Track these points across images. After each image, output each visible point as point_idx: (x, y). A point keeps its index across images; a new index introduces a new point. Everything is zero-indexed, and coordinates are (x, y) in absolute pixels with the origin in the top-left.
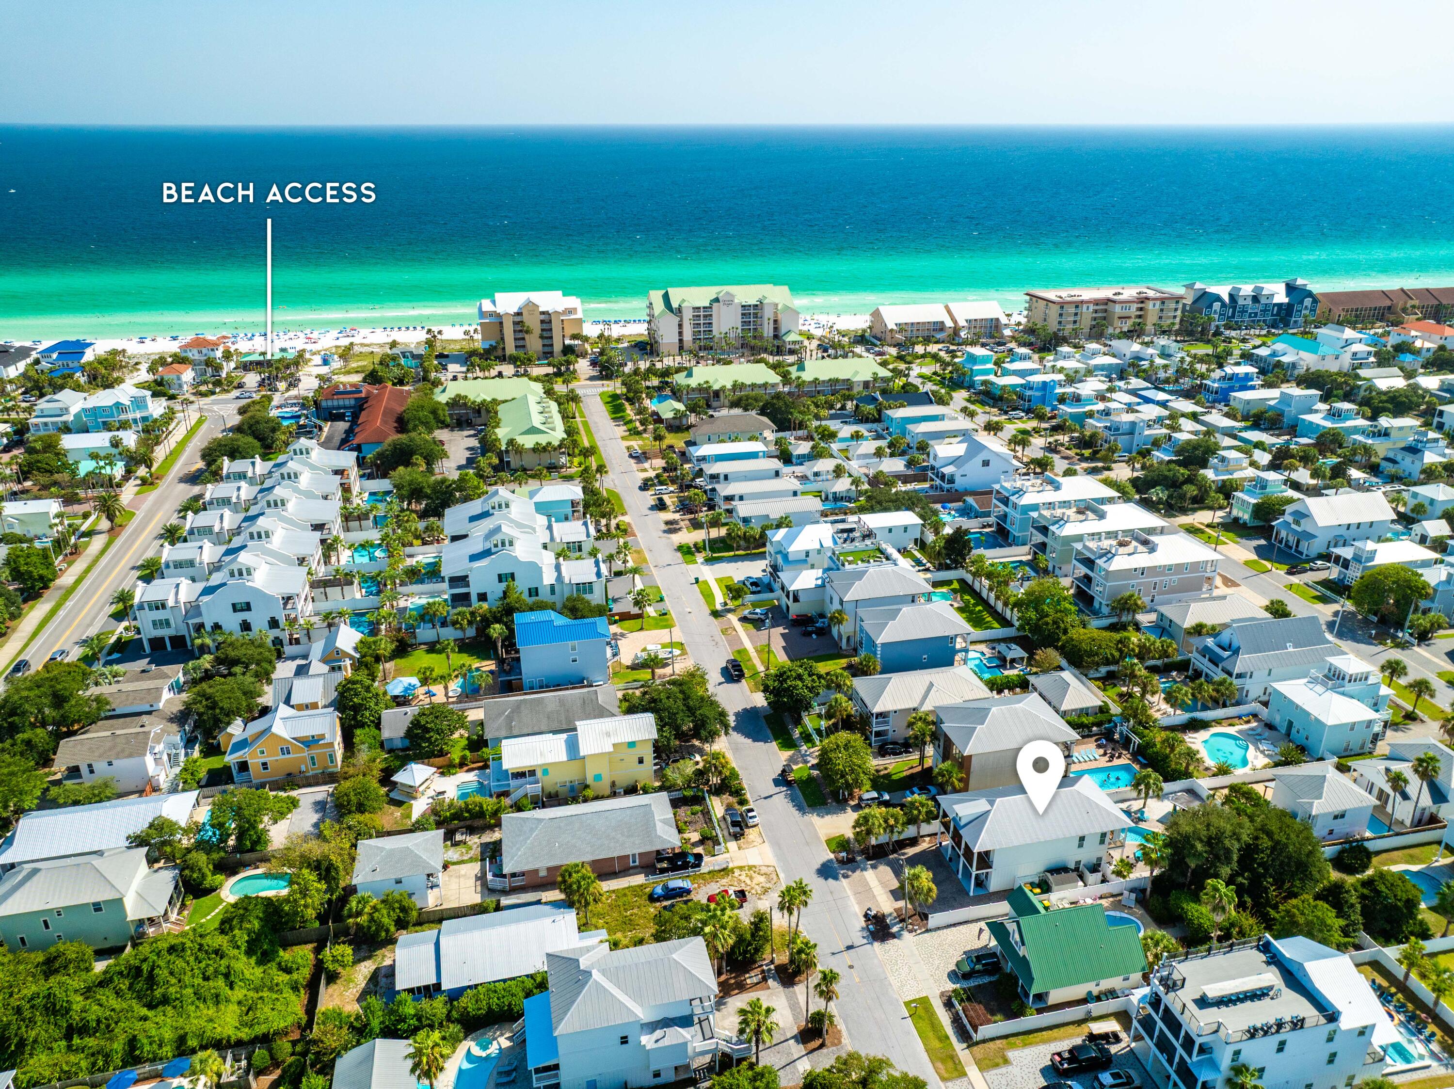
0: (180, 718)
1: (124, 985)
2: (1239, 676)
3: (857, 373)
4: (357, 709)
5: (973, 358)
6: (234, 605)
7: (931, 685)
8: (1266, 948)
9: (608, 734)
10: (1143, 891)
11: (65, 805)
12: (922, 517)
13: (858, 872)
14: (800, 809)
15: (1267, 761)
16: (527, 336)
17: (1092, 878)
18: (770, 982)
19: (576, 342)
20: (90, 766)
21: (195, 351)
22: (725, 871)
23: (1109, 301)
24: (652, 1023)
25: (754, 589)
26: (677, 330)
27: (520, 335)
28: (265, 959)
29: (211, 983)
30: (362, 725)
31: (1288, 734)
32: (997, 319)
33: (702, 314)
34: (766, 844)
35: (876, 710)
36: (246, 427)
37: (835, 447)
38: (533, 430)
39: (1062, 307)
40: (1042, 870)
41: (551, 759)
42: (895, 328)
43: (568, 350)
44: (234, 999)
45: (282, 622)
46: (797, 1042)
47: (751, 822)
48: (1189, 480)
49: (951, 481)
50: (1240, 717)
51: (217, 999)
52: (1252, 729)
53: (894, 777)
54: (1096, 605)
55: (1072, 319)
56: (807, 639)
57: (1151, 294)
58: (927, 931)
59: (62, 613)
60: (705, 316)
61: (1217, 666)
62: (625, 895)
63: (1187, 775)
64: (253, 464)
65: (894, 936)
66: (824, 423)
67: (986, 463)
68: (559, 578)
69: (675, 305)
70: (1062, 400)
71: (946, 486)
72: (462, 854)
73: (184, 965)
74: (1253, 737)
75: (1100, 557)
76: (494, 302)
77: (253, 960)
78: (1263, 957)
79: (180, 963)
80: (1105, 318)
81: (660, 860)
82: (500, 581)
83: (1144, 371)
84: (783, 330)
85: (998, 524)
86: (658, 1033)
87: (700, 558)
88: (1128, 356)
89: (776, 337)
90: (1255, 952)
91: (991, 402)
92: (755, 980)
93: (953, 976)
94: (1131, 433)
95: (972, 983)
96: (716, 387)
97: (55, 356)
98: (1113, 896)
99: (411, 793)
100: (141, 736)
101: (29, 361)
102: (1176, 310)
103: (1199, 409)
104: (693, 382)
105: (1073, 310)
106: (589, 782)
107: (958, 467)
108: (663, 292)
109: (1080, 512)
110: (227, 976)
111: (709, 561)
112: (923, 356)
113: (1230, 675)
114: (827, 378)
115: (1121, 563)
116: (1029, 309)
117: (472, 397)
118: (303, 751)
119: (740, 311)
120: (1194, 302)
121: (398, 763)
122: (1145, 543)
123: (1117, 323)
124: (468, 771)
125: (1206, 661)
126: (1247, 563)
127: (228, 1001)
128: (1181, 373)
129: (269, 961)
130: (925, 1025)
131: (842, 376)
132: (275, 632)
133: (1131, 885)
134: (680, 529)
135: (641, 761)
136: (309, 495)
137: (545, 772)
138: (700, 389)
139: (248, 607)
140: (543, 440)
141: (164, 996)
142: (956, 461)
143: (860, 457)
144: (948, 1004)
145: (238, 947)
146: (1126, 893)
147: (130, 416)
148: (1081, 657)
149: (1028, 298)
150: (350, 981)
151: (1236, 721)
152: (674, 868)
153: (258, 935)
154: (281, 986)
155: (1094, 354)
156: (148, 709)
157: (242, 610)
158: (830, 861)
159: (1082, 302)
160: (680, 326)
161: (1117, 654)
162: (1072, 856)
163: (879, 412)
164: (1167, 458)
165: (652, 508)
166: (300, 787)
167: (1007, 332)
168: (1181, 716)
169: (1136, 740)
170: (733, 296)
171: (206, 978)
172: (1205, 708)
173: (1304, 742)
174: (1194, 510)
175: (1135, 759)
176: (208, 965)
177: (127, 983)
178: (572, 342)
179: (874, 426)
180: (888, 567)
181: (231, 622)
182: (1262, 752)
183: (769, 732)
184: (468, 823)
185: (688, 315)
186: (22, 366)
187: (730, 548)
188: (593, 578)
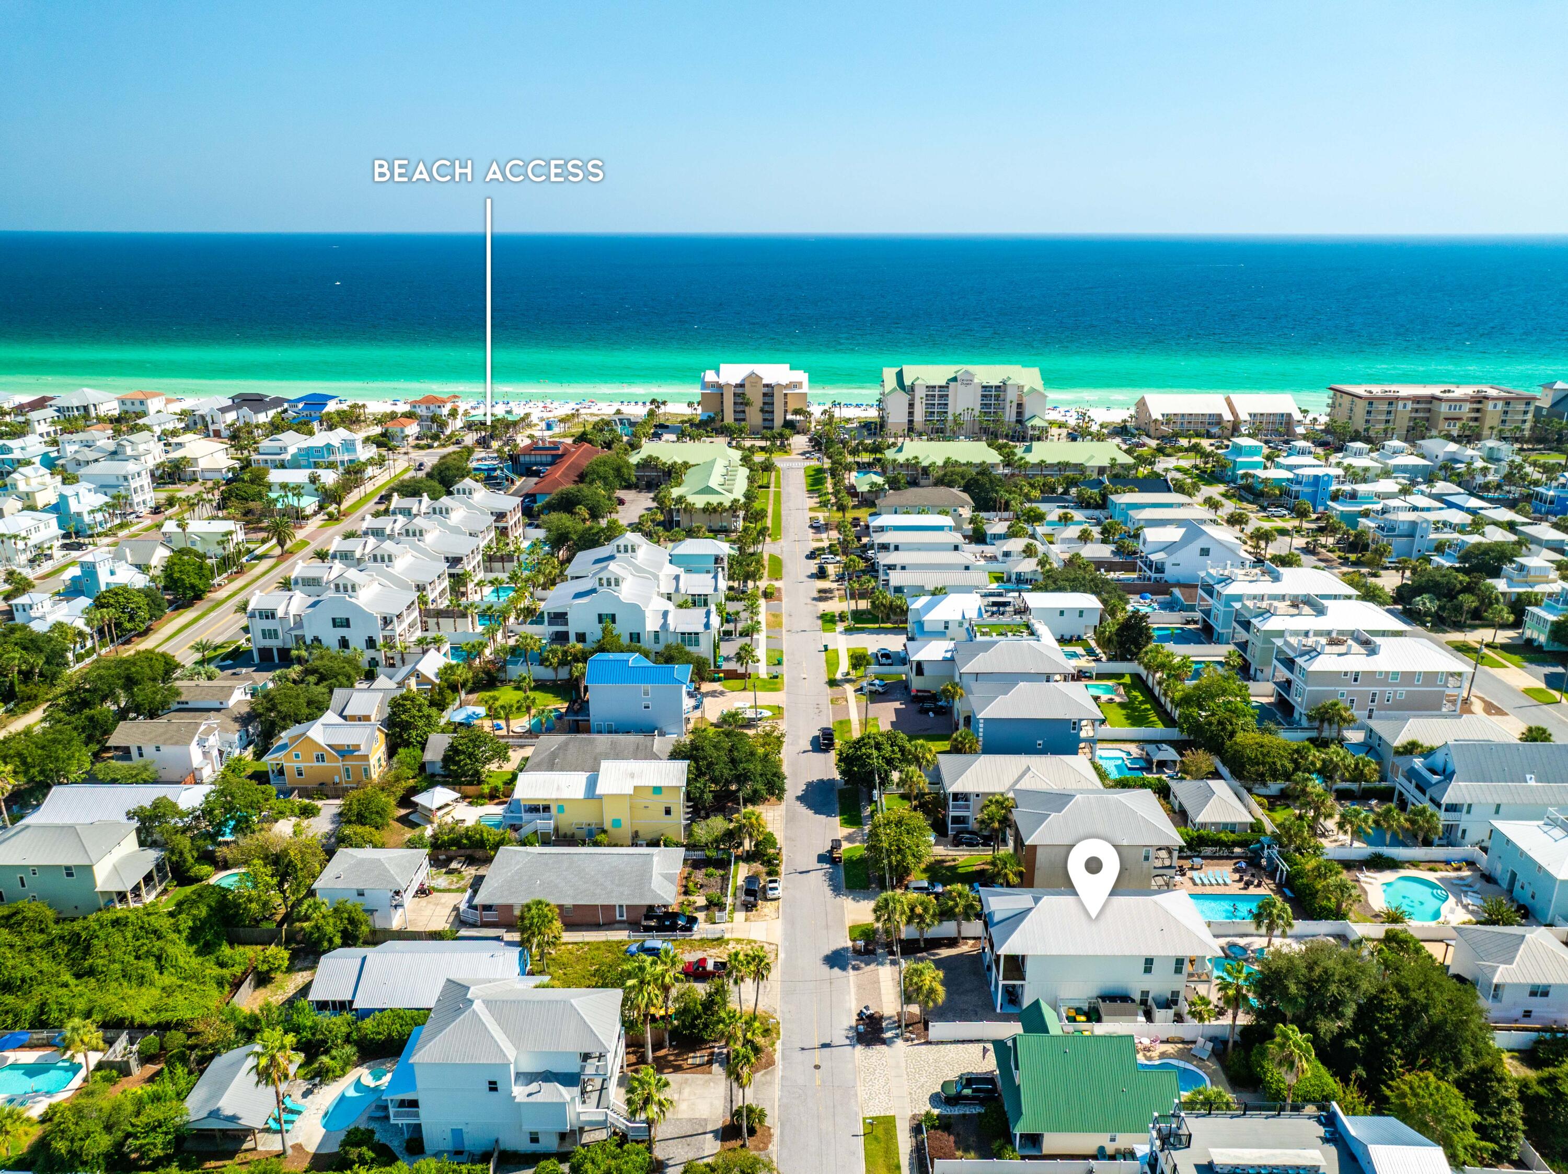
0: (244, 720)
1: (62, 949)
2: (1452, 808)
3: (1092, 457)
4: (407, 726)
5: (1239, 450)
6: (334, 620)
7: (1028, 769)
8: (1330, 1121)
9: (632, 776)
10: (1225, 1043)
11: (102, 782)
12: (1104, 602)
13: (872, 966)
14: (836, 890)
15: (1469, 917)
16: (747, 409)
17: (1160, 1014)
18: (716, 1067)
19: (798, 418)
20: (139, 748)
21: (423, 407)
22: (719, 941)
23: (1433, 398)
24: (531, 1074)
25: (884, 661)
26: (907, 410)
27: (740, 408)
28: (206, 949)
29: (141, 963)
30: (407, 744)
31: (1510, 890)
32: (1289, 415)
33: (937, 393)
34: (780, 921)
35: (952, 788)
36: (435, 473)
37: (1040, 530)
38: (708, 490)
39: (1371, 404)
40: (1095, 993)
41: (566, 794)
42: (1160, 418)
43: (789, 425)
44: (159, 983)
45: (380, 642)
46: (716, 1137)
47: (770, 894)
48: (1468, 589)
49: (1160, 569)
50: (1448, 863)
51: (141, 980)
52: (1461, 879)
53: (960, 870)
54: (1296, 715)
55: (1384, 417)
56: (923, 717)
57: (1493, 393)
58: (928, 1043)
59: (202, 622)
60: (941, 396)
61: (1424, 793)
62: (598, 949)
63: (1338, 914)
64: (420, 502)
65: (884, 1042)
66: (1034, 505)
67: (1205, 552)
68: (665, 625)
69: (907, 382)
70: (1335, 497)
71: (1153, 575)
72: (451, 883)
73: (120, 939)
74: (1459, 888)
75: (1301, 655)
76: (718, 374)
77: (192, 949)
78: (1321, 1131)
79: (118, 938)
80: (1428, 419)
81: (648, 918)
82: (600, 621)
83: (1459, 475)
84: (1027, 415)
85: (1205, 621)
86: (534, 1087)
87: (840, 627)
88: (1441, 458)
89: (1019, 421)
90: (1313, 1123)
91: (1251, 498)
92: (698, 1061)
93: (935, 1099)
94: (1411, 535)
95: (956, 1111)
96: (925, 463)
97: (301, 406)
98: (1183, 1042)
99: (427, 815)
100: (193, 726)
101: (279, 410)
102: (1526, 412)
103: (1519, 519)
104: (901, 458)
105: (1384, 407)
106: (607, 826)
107: (1169, 554)
108: (898, 369)
109: (1294, 605)
110: (159, 958)
111: (849, 631)
112: (1187, 450)
113: (1439, 805)
114: (1055, 461)
115: (1327, 662)
116: (1332, 406)
117: (663, 459)
118: (337, 761)
119: (979, 392)
120: (1553, 406)
121: (424, 784)
122: (1365, 643)
123: (1444, 426)
124: (497, 804)
125: (1412, 787)
126: (1527, 691)
127: (152, 984)
128: (1509, 478)
129: (209, 953)
130: (878, 1149)
131: (1073, 460)
132: (371, 653)
133: (1211, 1033)
134: (831, 598)
135: (668, 812)
136: (456, 530)
137: (561, 809)
138: (907, 465)
139: (346, 623)
140: (714, 500)
141: (91, 966)
142: (1169, 547)
143: (1064, 541)
144: (917, 1130)
145: (179, 932)
146: (1201, 1041)
147: (338, 458)
148: (1243, 766)
149: (1332, 392)
150: (282, 988)
151: (1442, 866)
152: (660, 928)
153: (204, 922)
154: (207, 979)
155: (1396, 452)
156: (218, 706)
157: (342, 626)
158: (845, 949)
159: (1397, 398)
160: (911, 405)
161: (1290, 766)
162: (1137, 984)
163: (1104, 497)
164: (1448, 564)
165: (812, 576)
166: (328, 798)
167: (1300, 430)
168: (1360, 849)
169: (1285, 867)
170: (973, 375)
171: (138, 958)
172: (1396, 842)
173: (1528, 901)
174: (1474, 627)
175: (1279, 890)
176: (143, 945)
177: (66, 948)
178: (794, 417)
179: (1097, 513)
180: (1027, 641)
181: (331, 637)
182: (1465, 907)
183: (837, 806)
184: (469, 852)
185: (920, 393)
186: (271, 413)
187: (875, 620)
188: (700, 628)
